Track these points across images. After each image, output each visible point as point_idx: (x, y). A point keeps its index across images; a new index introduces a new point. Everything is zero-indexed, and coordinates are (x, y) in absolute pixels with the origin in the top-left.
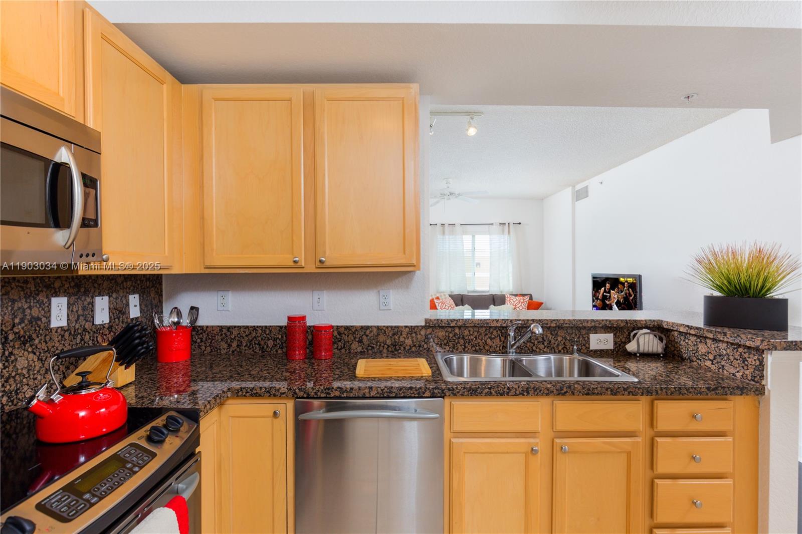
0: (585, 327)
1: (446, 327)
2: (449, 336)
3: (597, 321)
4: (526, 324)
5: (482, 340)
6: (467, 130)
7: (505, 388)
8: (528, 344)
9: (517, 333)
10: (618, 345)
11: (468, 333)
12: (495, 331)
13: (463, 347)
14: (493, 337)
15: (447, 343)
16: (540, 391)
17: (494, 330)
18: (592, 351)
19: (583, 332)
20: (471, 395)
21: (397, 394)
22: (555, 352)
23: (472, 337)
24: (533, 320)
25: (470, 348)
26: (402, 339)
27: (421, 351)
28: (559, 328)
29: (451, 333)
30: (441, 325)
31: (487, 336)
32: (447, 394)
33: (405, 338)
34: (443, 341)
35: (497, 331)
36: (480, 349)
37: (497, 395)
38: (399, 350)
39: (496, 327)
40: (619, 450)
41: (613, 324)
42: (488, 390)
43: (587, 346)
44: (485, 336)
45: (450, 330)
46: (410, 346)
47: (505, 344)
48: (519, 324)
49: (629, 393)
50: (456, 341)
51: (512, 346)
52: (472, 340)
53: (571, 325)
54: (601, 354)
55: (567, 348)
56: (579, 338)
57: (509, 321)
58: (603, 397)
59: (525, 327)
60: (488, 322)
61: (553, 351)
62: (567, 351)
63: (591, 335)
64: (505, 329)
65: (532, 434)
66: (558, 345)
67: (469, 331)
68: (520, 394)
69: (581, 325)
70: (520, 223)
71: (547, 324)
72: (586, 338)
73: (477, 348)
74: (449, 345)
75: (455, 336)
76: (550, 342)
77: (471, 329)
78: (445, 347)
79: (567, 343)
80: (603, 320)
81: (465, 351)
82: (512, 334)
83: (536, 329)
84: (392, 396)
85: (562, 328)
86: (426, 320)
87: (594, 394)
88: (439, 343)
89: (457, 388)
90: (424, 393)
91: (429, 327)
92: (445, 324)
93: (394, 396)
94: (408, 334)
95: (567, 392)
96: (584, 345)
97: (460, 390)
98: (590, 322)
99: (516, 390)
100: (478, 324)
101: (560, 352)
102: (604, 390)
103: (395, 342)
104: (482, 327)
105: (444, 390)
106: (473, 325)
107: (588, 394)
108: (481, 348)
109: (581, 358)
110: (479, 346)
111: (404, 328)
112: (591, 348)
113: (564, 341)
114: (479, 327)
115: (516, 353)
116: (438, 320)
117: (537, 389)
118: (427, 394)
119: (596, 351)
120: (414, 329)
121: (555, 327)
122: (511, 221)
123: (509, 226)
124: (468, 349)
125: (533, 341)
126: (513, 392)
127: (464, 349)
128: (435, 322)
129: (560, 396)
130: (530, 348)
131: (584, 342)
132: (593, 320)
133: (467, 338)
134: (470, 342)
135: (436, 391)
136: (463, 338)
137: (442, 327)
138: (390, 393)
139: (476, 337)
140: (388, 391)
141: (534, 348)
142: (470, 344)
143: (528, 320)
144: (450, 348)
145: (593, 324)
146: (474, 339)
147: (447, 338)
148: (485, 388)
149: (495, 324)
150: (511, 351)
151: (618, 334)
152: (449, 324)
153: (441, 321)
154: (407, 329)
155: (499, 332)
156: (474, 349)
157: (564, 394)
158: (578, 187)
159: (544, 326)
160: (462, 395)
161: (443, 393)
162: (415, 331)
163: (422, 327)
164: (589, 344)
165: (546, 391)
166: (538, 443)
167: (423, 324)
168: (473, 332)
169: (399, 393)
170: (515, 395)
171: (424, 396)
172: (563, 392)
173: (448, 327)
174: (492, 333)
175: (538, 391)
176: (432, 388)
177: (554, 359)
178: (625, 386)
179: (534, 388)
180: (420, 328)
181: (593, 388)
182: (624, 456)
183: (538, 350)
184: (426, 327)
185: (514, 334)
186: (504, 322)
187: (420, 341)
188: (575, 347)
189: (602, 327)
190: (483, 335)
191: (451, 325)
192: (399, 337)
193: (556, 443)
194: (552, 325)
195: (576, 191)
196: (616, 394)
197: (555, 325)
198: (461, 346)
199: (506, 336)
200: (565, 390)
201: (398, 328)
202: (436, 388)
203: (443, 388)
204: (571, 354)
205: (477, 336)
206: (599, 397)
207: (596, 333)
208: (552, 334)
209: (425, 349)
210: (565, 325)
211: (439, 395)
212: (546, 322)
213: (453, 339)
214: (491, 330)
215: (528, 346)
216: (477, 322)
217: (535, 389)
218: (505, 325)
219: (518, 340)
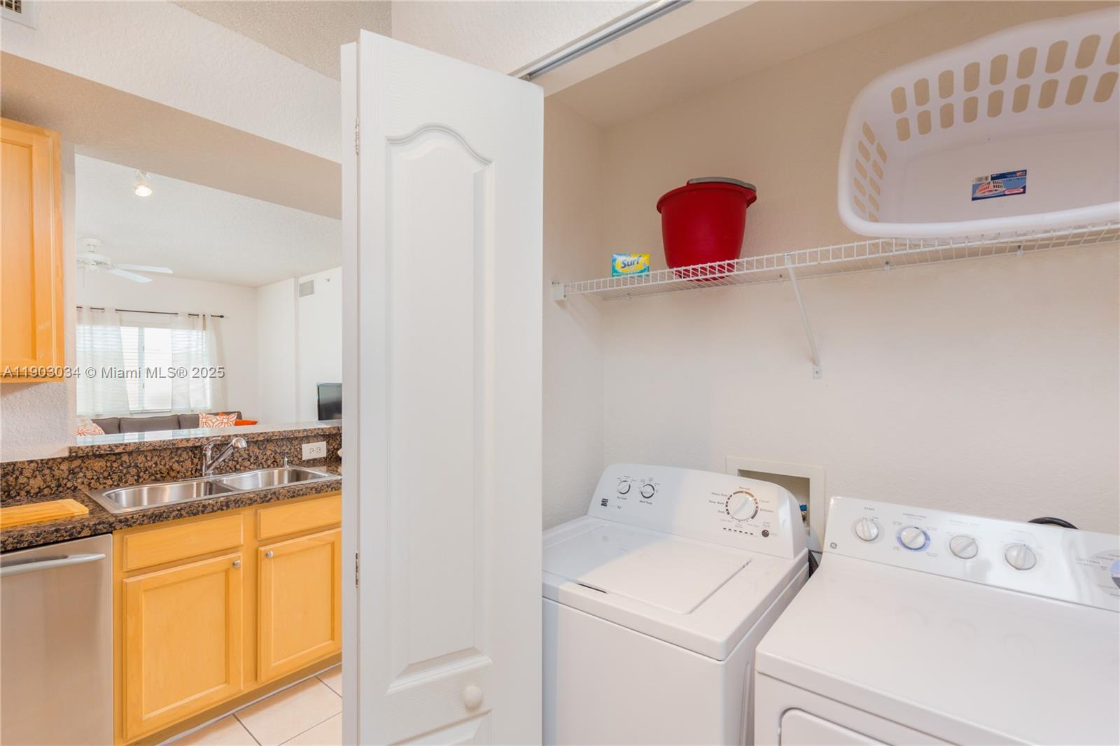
0: (297, 438)
1: (107, 454)
2: (112, 467)
3: (309, 430)
4: (227, 441)
5: (165, 465)
6: (136, 188)
7: (199, 506)
8: (231, 463)
9: (216, 452)
10: (331, 452)
11: (144, 459)
12: (185, 453)
13: (136, 478)
14: (182, 459)
15: (109, 475)
16: (242, 502)
17: (183, 451)
18: (304, 461)
19: (295, 443)
20: (154, 523)
21: (31, 542)
22: (263, 467)
23: (150, 464)
24: (236, 436)
25: (147, 477)
26: (22, 480)
27: (61, 492)
28: (268, 441)
29: (115, 461)
30: (98, 453)
31: (174, 460)
32: (118, 527)
33: (28, 478)
34: (102, 474)
35: (188, 453)
36: (162, 477)
37: (189, 516)
38: (15, 496)
39: (186, 448)
40: (324, 543)
41: (325, 432)
42: (177, 512)
43: (300, 456)
44: (170, 459)
45: (113, 458)
46: (39, 488)
47: (199, 467)
48: (218, 440)
49: (332, 489)
50: (125, 471)
51: (208, 467)
52: (150, 467)
53: (282, 437)
54: (314, 462)
55: (277, 462)
56: (290, 449)
57: (205, 439)
58: (308, 496)
59: (225, 444)
60: (174, 442)
61: (261, 467)
62: (277, 465)
63: (303, 445)
64: (199, 449)
65: (234, 549)
66: (267, 460)
67: (146, 457)
68: (218, 509)
69: (292, 436)
70: (222, 317)
71: (253, 438)
72: (298, 449)
73: (159, 476)
74: (111, 479)
75: (122, 465)
76: (258, 457)
77: (149, 454)
78: (105, 481)
79: (278, 457)
80: (315, 429)
81: (138, 481)
82: (209, 453)
83: (239, 444)
84: (22, 546)
85: (272, 441)
86: (71, 450)
87: (299, 495)
88: (95, 477)
89: (132, 518)
90: (80, 533)
91: (77, 457)
92: (105, 450)
93: (25, 546)
94: (34, 471)
95: (271, 498)
96: (296, 456)
97: (137, 519)
98: (301, 432)
99: (213, 506)
100: (160, 446)
101: (269, 466)
102: (309, 490)
103: (9, 485)
104: (165, 449)
105: (112, 523)
106: (152, 448)
107: (293, 497)
108: (164, 475)
109: (291, 469)
110: (161, 473)
111: (26, 464)
112: (303, 459)
113: (273, 454)
114: (161, 450)
115: (213, 474)
116: (92, 447)
117: (238, 501)
118: (86, 532)
119: (308, 461)
120: (47, 463)
121: (263, 441)
122: (208, 312)
123: (204, 319)
124: (144, 479)
125: (236, 459)
126: (209, 509)
127: (137, 481)
128: (88, 450)
129: (264, 504)
130: (232, 467)
131: (296, 453)
132: (305, 430)
133: (142, 465)
134: (147, 470)
135: (100, 527)
136: (136, 466)
137: (101, 456)
138: (17, 543)
139: (156, 464)
140: (15, 541)
141: (238, 467)
142: (147, 472)
143: (229, 436)
144: (113, 482)
145: (305, 434)
146: (154, 465)
147: (109, 469)
148: (174, 511)
149: (185, 444)
150: (207, 472)
151: (330, 442)
152: (112, 450)
153: (99, 447)
154: (33, 465)
155: (190, 453)
156: (153, 478)
157: (268, 501)
158: (303, 280)
159: (250, 440)
160: (141, 524)
161: (111, 527)
162: (49, 466)
163: (64, 459)
164: (301, 455)
165: (249, 502)
166: (240, 556)
167: (66, 454)
168: (152, 457)
169: (36, 541)
170: (212, 512)
171: (79, 536)
172: (267, 499)
173: (110, 454)
174: (180, 455)
175: (239, 503)
176: (94, 525)
177: (262, 474)
178: (329, 484)
179: (235, 500)
180: (60, 460)
181: (298, 490)
182: (329, 548)
183: (242, 468)
184: (70, 459)
185: (212, 454)
186: (197, 440)
187: (59, 479)
188: (286, 459)
189: (315, 436)
190: (167, 459)
191: (116, 451)
192: (17, 478)
193: (261, 551)
194: (259, 439)
195: (300, 285)
196: (320, 492)
197: (263, 439)
198: (133, 476)
199: (202, 457)
200: (269, 497)
201: (15, 465)
202: (99, 524)
203: (112, 521)
204: (282, 467)
205: (158, 462)
206: (305, 497)
207: (309, 443)
208: (259, 449)
209: (68, 488)
210: (274, 438)
211: (105, 531)
212: (252, 436)
213: (119, 469)
214: (179, 452)
215: (230, 465)
216: (158, 445)
217: (236, 502)
218: (198, 444)
219: (217, 459)
